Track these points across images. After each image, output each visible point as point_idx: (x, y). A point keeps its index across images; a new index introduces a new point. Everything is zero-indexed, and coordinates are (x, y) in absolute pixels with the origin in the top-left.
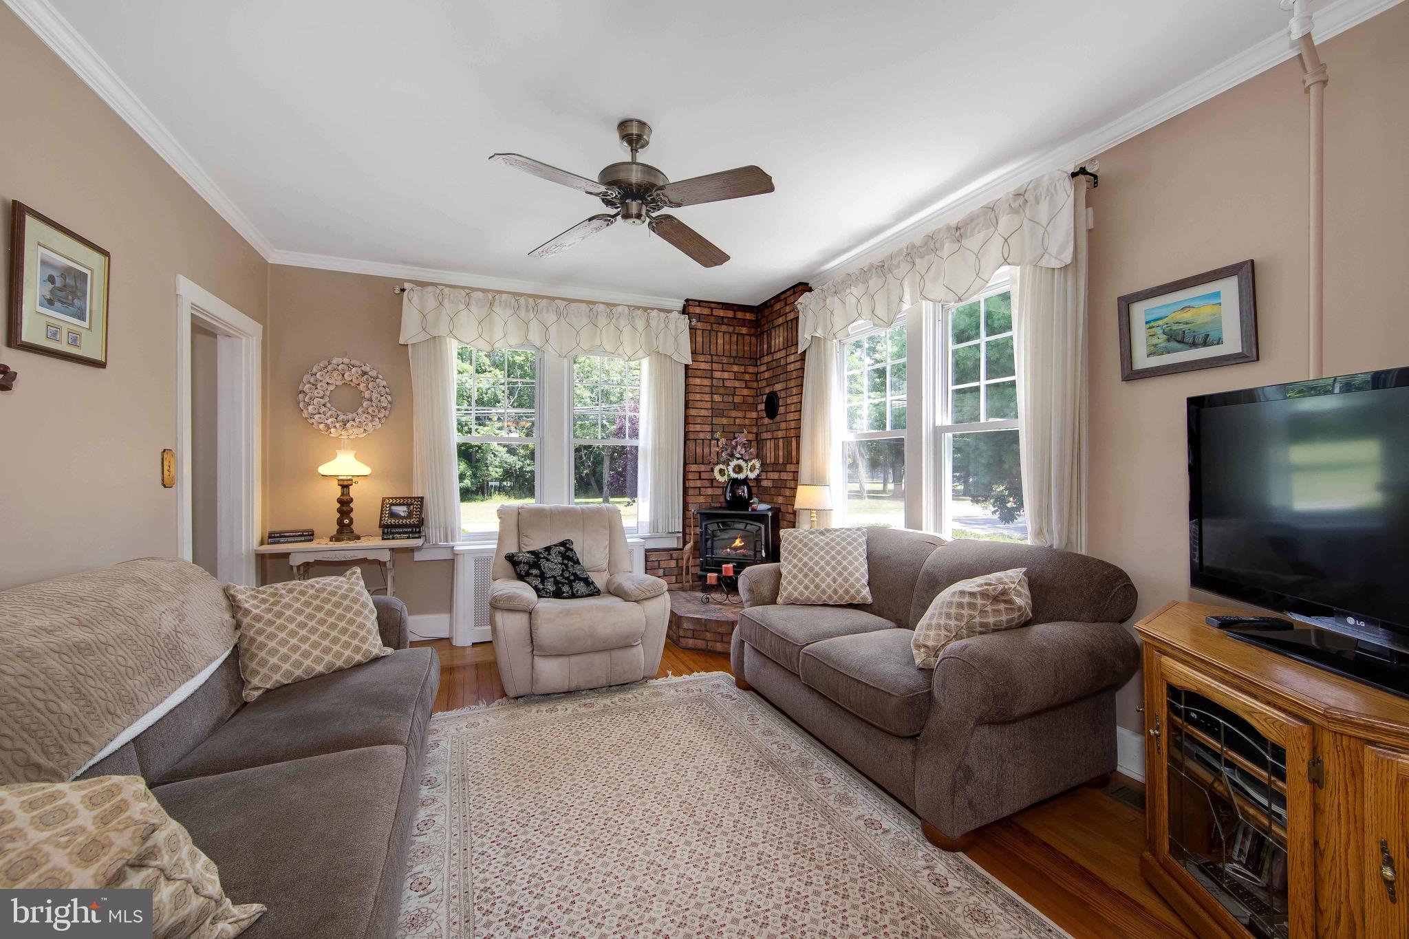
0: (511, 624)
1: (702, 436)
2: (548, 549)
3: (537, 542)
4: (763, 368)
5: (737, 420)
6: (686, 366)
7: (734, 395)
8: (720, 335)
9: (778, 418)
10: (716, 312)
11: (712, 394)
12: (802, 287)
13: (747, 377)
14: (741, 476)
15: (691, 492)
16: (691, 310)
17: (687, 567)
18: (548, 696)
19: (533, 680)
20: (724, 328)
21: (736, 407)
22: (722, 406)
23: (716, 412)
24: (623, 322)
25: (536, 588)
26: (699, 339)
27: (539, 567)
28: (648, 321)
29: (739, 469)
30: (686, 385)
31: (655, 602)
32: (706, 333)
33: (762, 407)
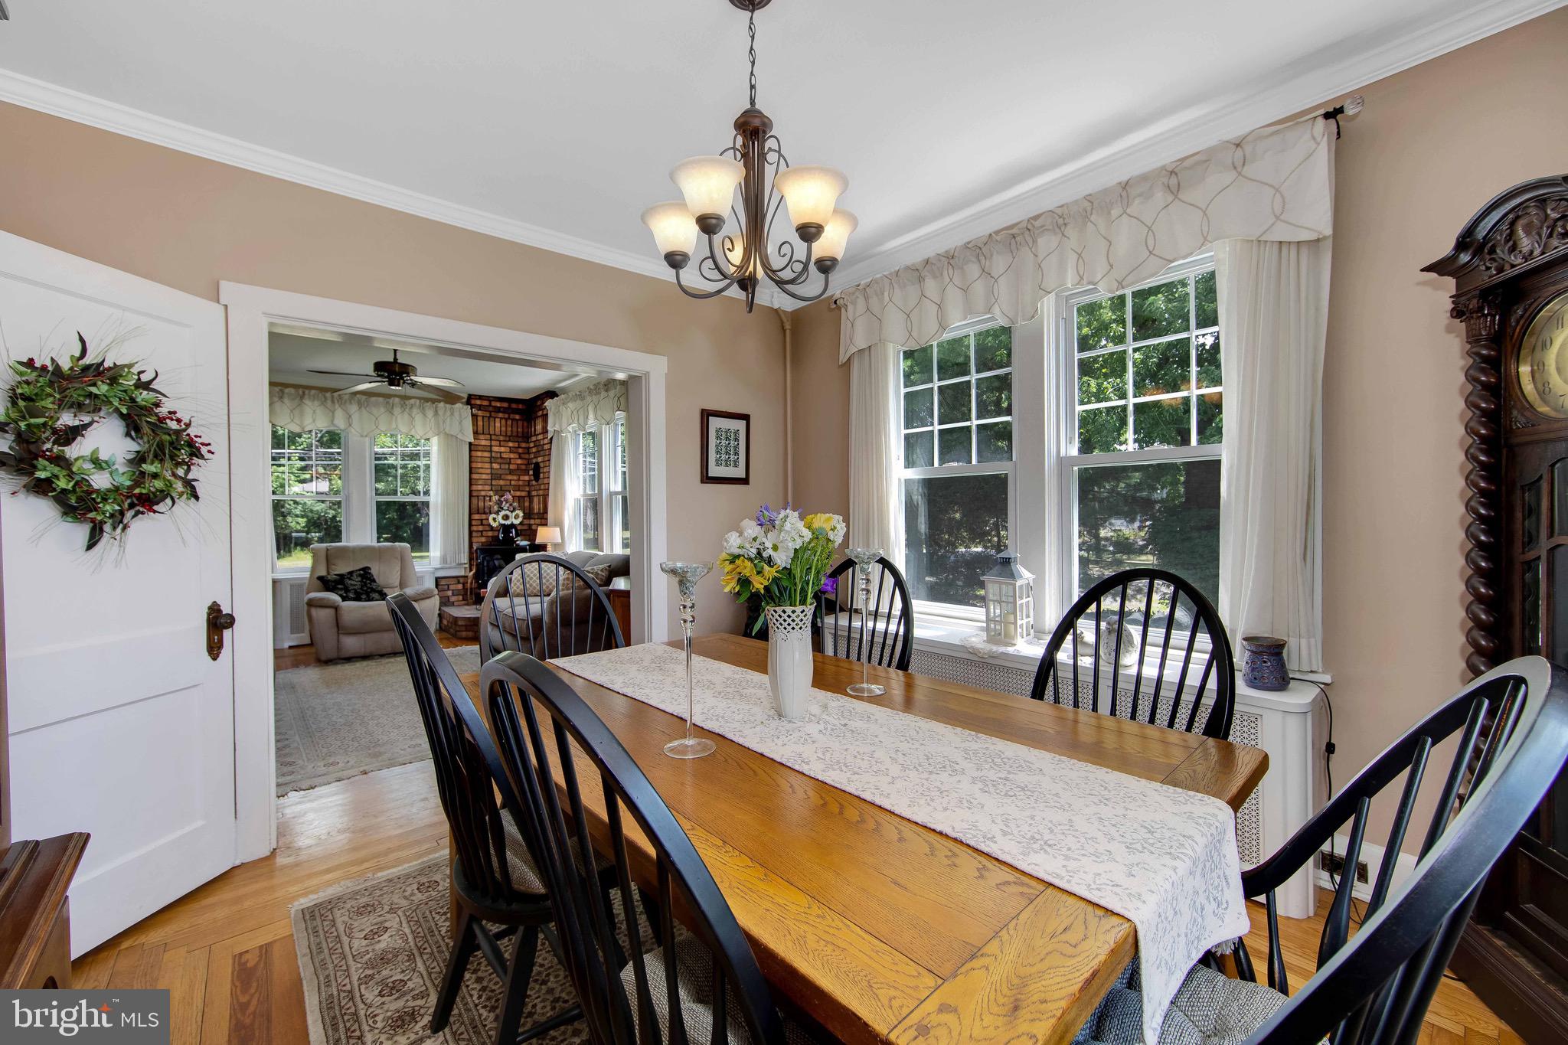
0: (323, 615)
1: (483, 493)
2: (351, 573)
3: (342, 568)
4: (532, 445)
5: (513, 483)
6: (470, 444)
7: (509, 463)
8: (497, 420)
9: (540, 481)
10: (493, 404)
11: (491, 463)
12: (551, 394)
13: (520, 450)
14: (508, 522)
15: (474, 534)
16: (473, 402)
17: (471, 589)
18: (350, 659)
19: (339, 649)
20: (501, 415)
21: (511, 472)
22: (499, 472)
23: (495, 476)
24: (415, 411)
25: (341, 596)
26: (480, 423)
27: (343, 584)
28: (436, 411)
29: (506, 517)
30: (470, 457)
31: (427, 602)
32: (486, 419)
33: (531, 472)
